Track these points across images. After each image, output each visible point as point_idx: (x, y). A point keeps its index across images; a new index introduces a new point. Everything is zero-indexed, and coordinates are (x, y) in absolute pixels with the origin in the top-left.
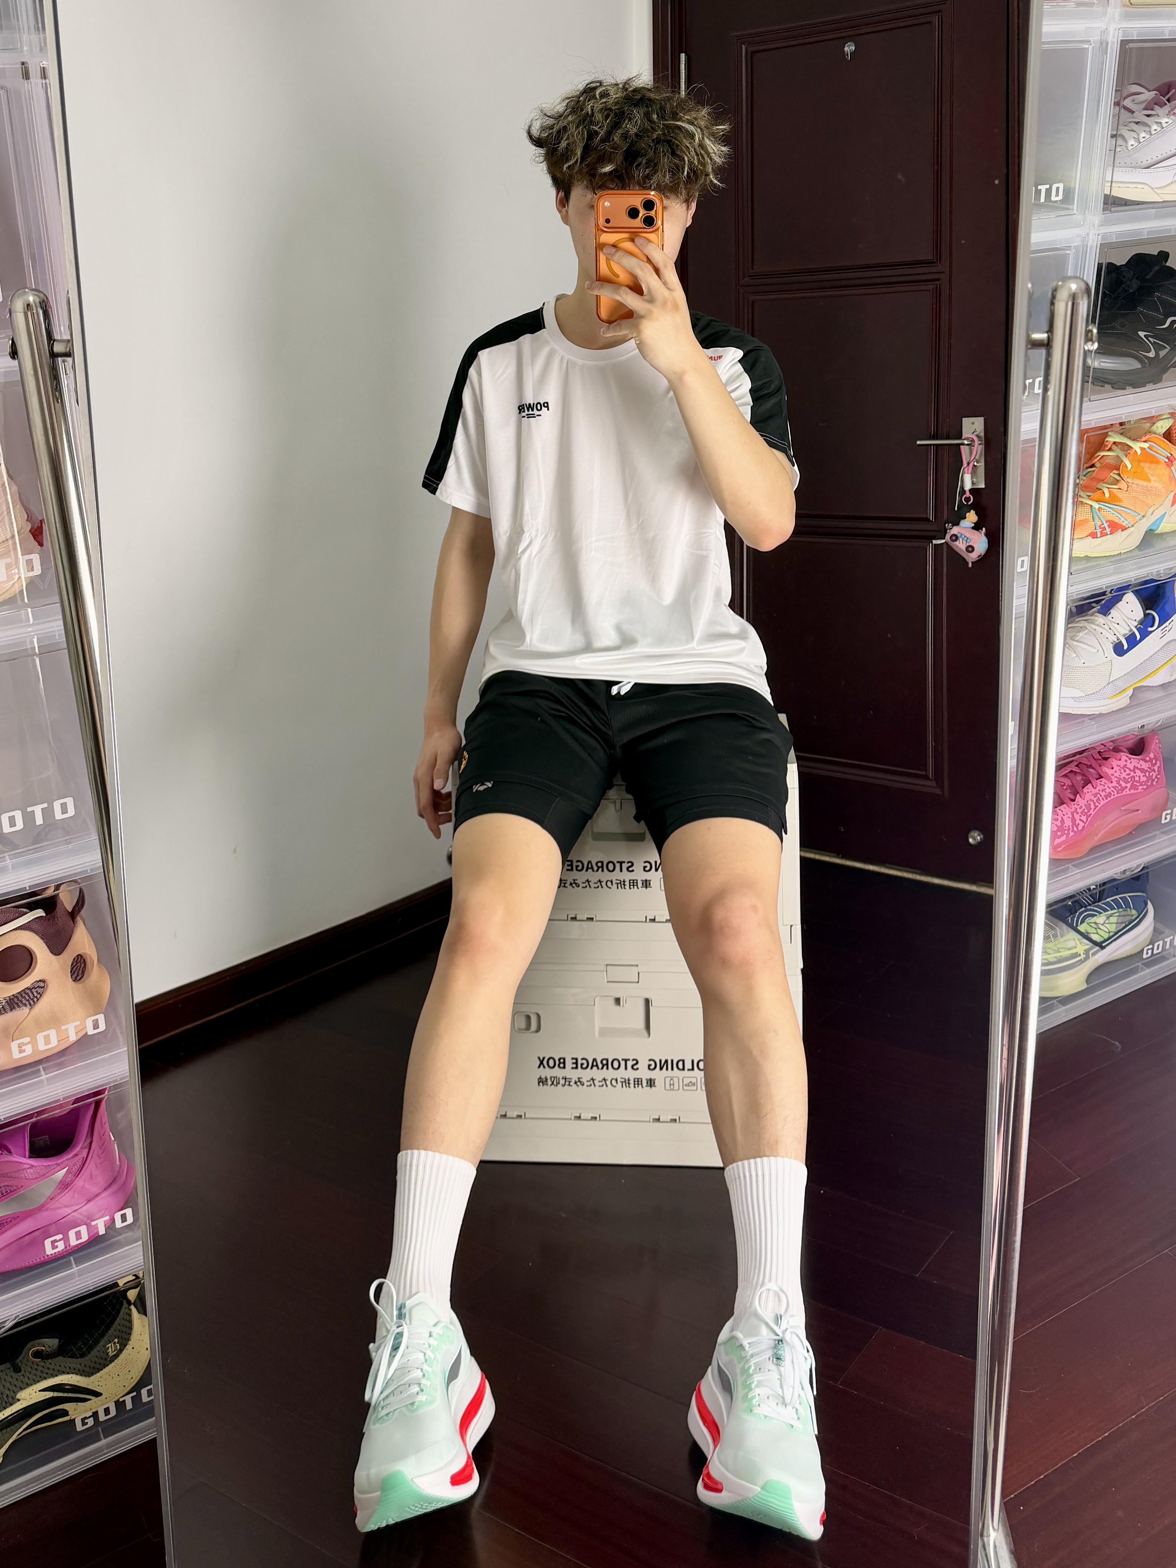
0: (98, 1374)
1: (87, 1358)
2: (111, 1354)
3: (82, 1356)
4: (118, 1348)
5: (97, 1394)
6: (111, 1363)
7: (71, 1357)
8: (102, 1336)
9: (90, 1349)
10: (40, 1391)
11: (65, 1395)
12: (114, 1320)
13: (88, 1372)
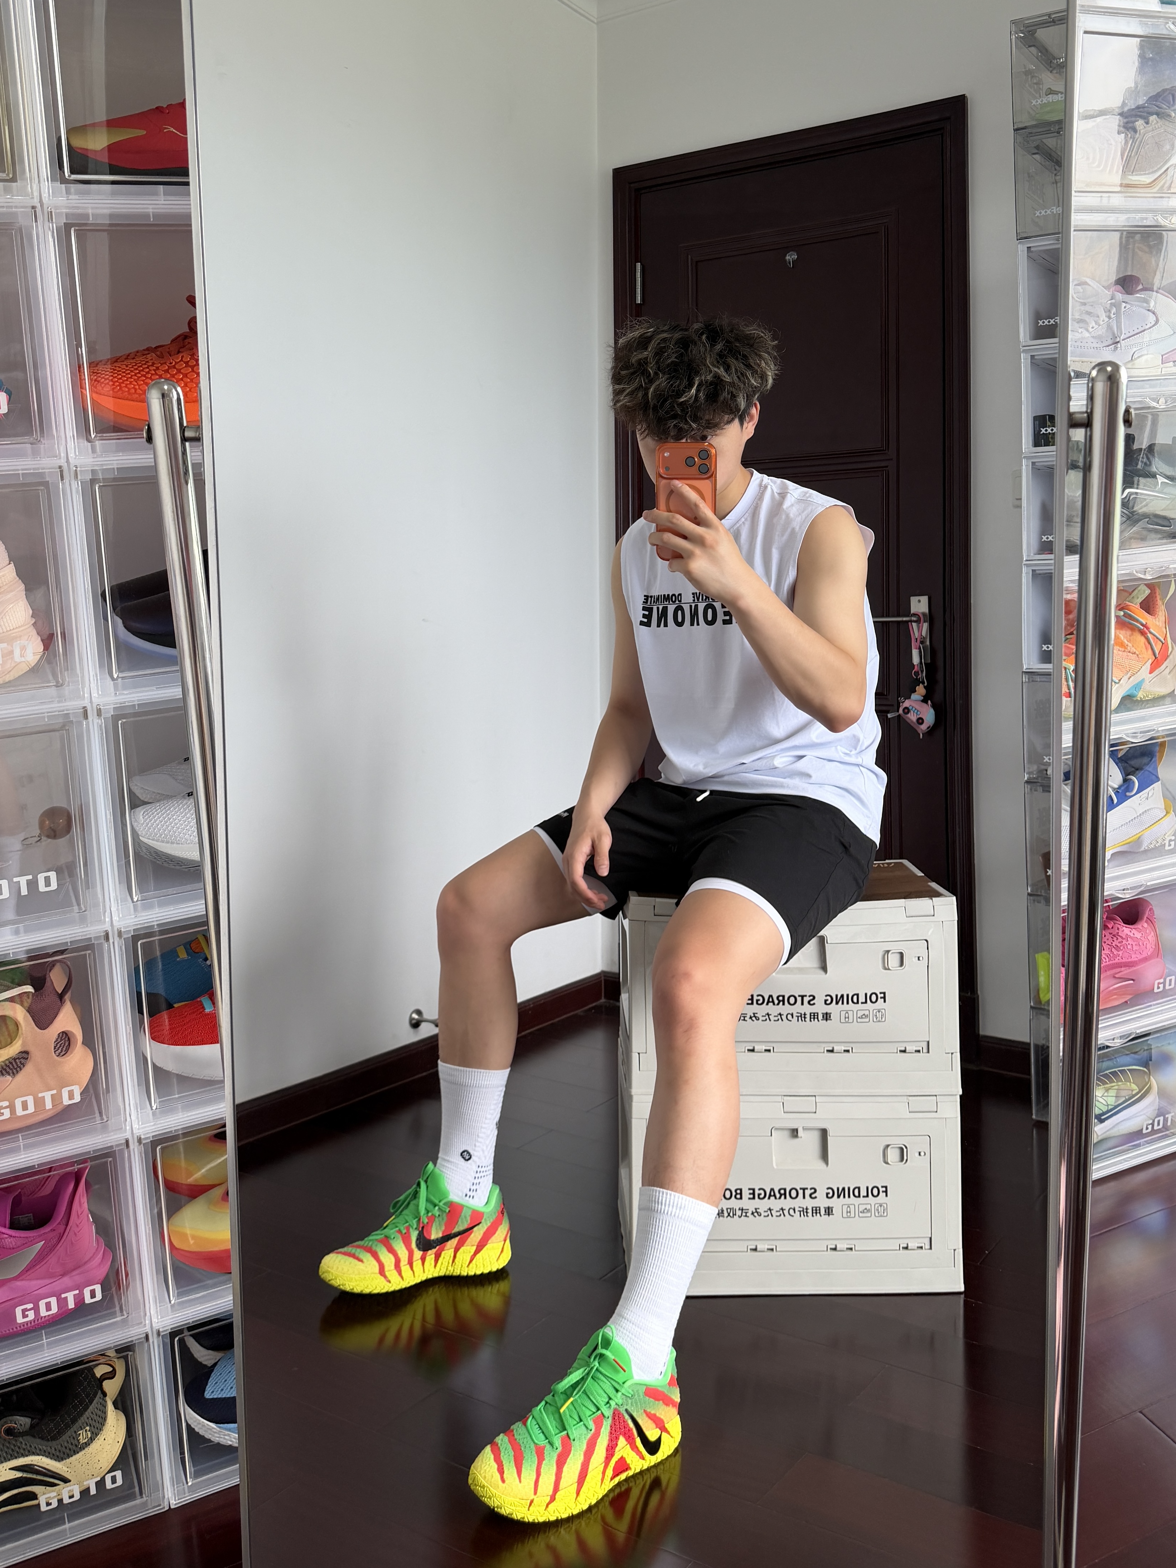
0: (67, 1460)
1: (57, 1442)
2: (82, 1440)
3: (54, 1439)
4: (89, 1436)
5: (66, 1481)
6: (81, 1451)
7: (42, 1438)
8: (74, 1421)
9: (60, 1433)
10: (10, 1469)
11: (34, 1476)
12: (86, 1408)
13: (59, 1459)
